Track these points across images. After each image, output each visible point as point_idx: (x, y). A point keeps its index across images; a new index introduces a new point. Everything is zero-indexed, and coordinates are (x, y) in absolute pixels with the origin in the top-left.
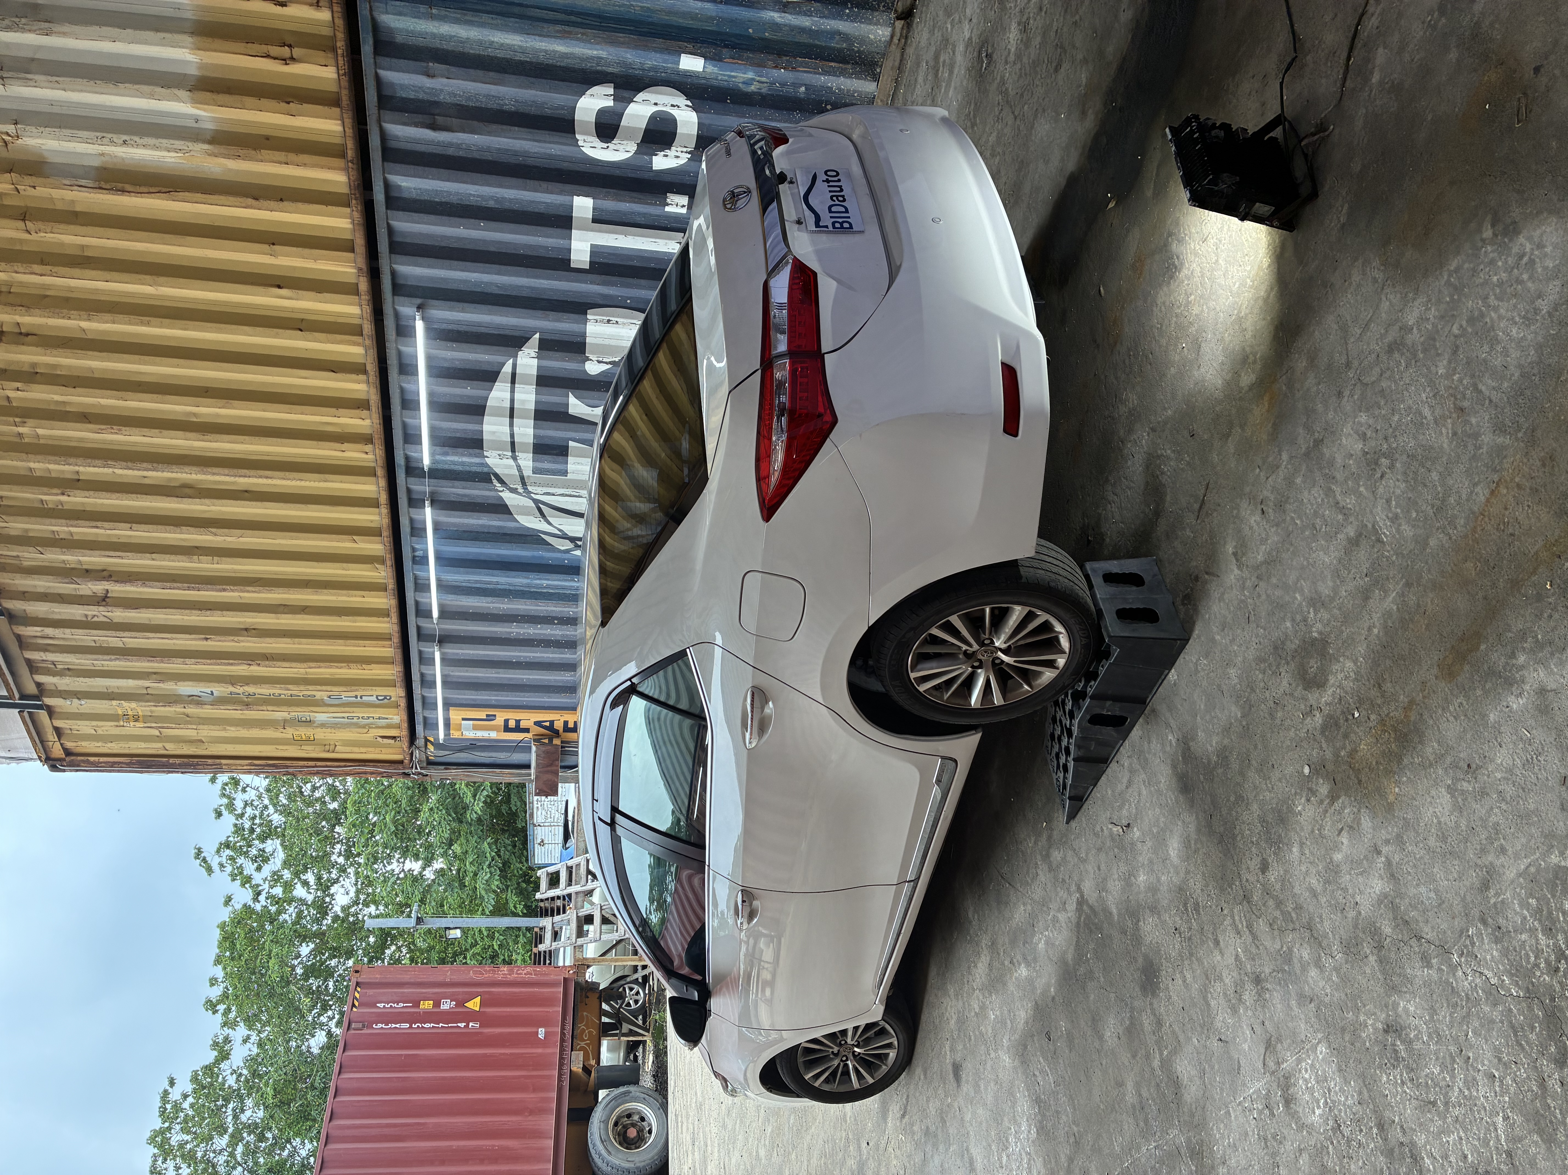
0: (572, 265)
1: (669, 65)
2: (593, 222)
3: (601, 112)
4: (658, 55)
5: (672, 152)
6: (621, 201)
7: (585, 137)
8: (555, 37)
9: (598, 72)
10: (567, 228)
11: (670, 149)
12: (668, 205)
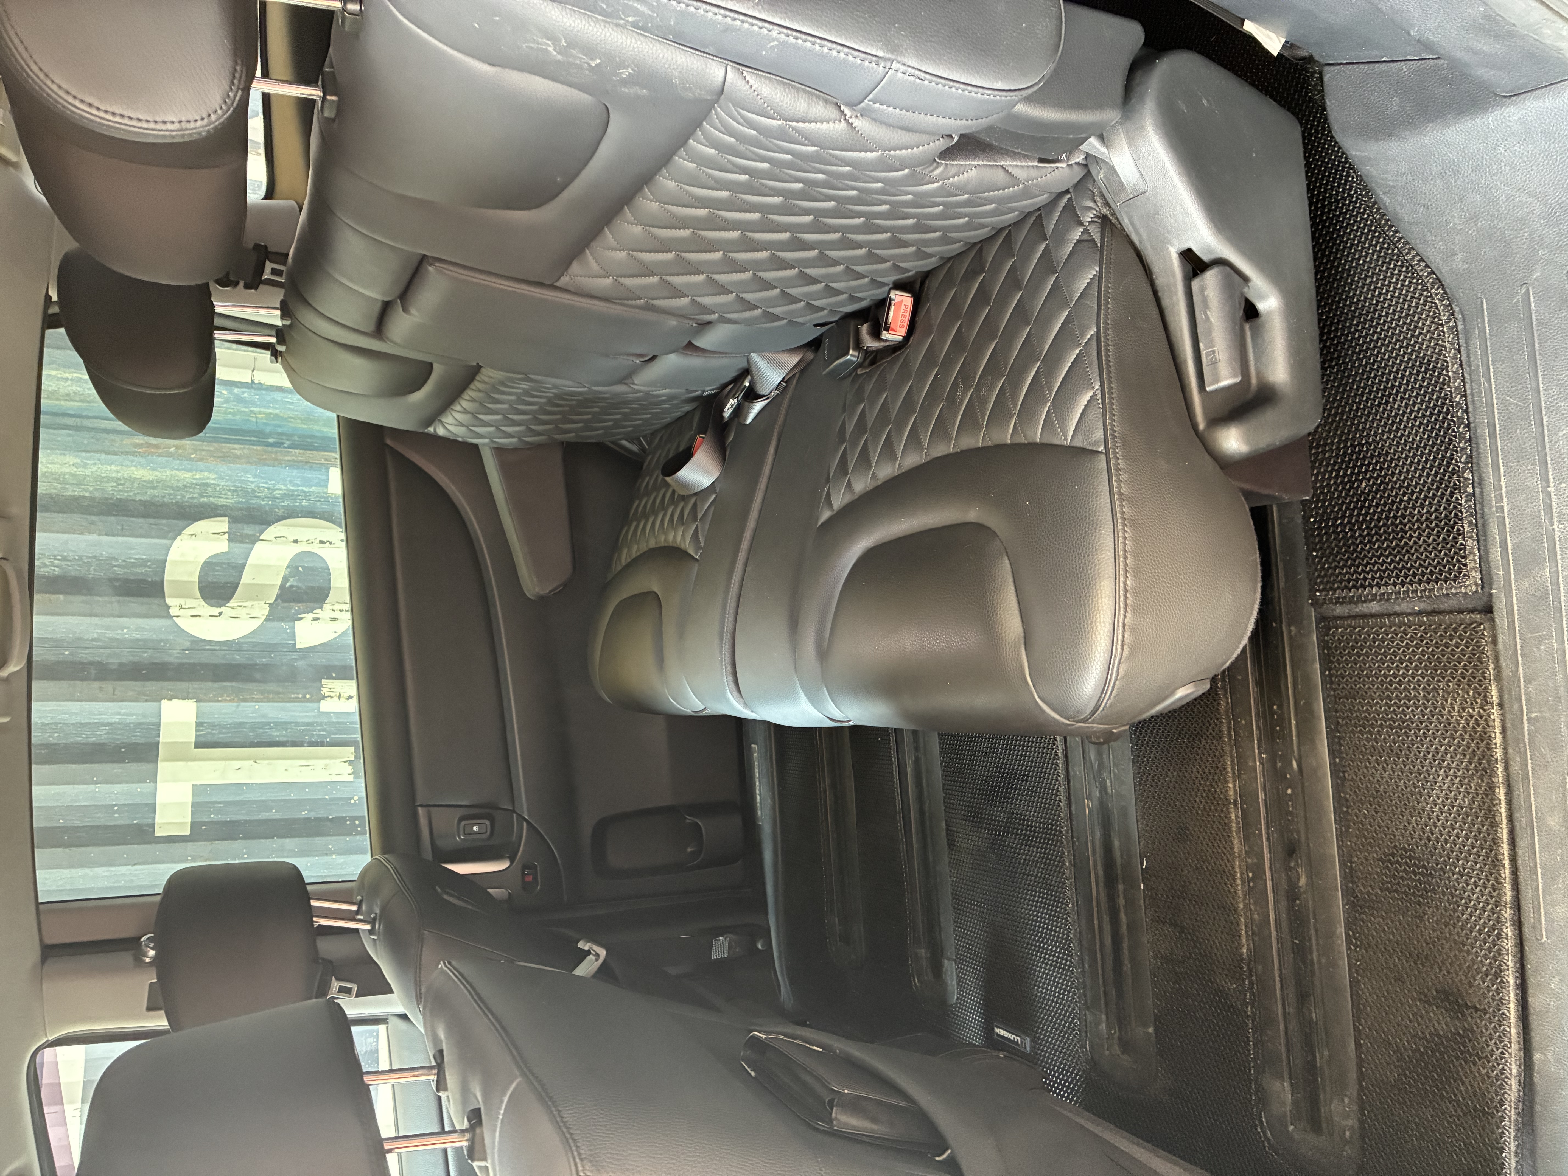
0: (158, 833)
1: (313, 489)
2: (196, 747)
3: (208, 566)
4: (295, 472)
5: (325, 612)
6: (245, 700)
7: (181, 601)
8: (134, 454)
9: (202, 505)
10: (148, 761)
11: (322, 608)
12: (324, 698)
